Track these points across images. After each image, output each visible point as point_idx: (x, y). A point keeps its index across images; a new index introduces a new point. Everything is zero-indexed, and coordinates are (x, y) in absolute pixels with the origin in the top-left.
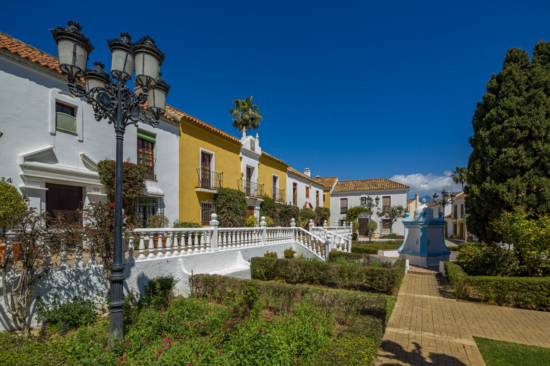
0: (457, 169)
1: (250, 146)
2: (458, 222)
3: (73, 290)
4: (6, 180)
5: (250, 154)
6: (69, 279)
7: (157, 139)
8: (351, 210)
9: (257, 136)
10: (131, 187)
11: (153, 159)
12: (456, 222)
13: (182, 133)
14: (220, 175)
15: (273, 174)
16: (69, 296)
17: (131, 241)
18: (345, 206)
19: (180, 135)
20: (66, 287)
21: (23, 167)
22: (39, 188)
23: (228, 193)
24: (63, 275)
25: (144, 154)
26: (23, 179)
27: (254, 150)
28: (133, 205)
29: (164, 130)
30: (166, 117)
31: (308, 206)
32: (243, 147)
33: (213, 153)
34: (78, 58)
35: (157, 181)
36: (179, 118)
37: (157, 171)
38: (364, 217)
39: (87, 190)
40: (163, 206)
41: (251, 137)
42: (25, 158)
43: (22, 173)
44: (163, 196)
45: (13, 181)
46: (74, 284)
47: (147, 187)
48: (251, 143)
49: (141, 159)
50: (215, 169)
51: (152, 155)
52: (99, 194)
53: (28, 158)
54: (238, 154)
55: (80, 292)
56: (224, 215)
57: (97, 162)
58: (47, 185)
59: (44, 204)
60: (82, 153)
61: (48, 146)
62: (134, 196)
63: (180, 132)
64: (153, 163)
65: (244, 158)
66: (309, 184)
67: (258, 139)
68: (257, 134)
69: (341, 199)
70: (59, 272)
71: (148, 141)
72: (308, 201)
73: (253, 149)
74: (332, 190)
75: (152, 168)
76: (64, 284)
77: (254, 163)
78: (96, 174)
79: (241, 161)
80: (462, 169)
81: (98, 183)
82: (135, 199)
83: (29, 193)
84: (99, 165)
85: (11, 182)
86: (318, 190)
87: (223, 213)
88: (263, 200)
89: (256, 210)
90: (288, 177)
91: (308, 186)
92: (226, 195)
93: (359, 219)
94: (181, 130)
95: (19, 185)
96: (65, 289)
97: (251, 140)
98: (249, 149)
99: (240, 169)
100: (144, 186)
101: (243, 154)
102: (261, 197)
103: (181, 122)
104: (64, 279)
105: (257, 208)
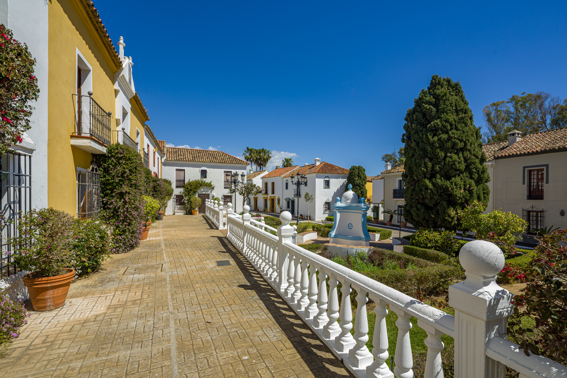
0: (248, 148)
1: (128, 74)
2: (269, 198)
5: (125, 89)
8: (190, 184)
12: (267, 197)
15: (137, 128)
18: (182, 179)
27: (131, 83)
32: (123, 72)
33: (91, 68)
38: (204, 193)
44: (32, 151)
48: (129, 71)
54: (114, 82)
65: (120, 92)
66: (155, 148)
69: (177, 170)
72: (155, 170)
73: (130, 81)
74: (165, 157)
77: (128, 106)
79: (116, 97)
80: (252, 149)
86: (158, 156)
90: (145, 134)
91: (154, 150)
93: (199, 194)
98: (128, 80)
99: (115, 112)
101: (119, 85)
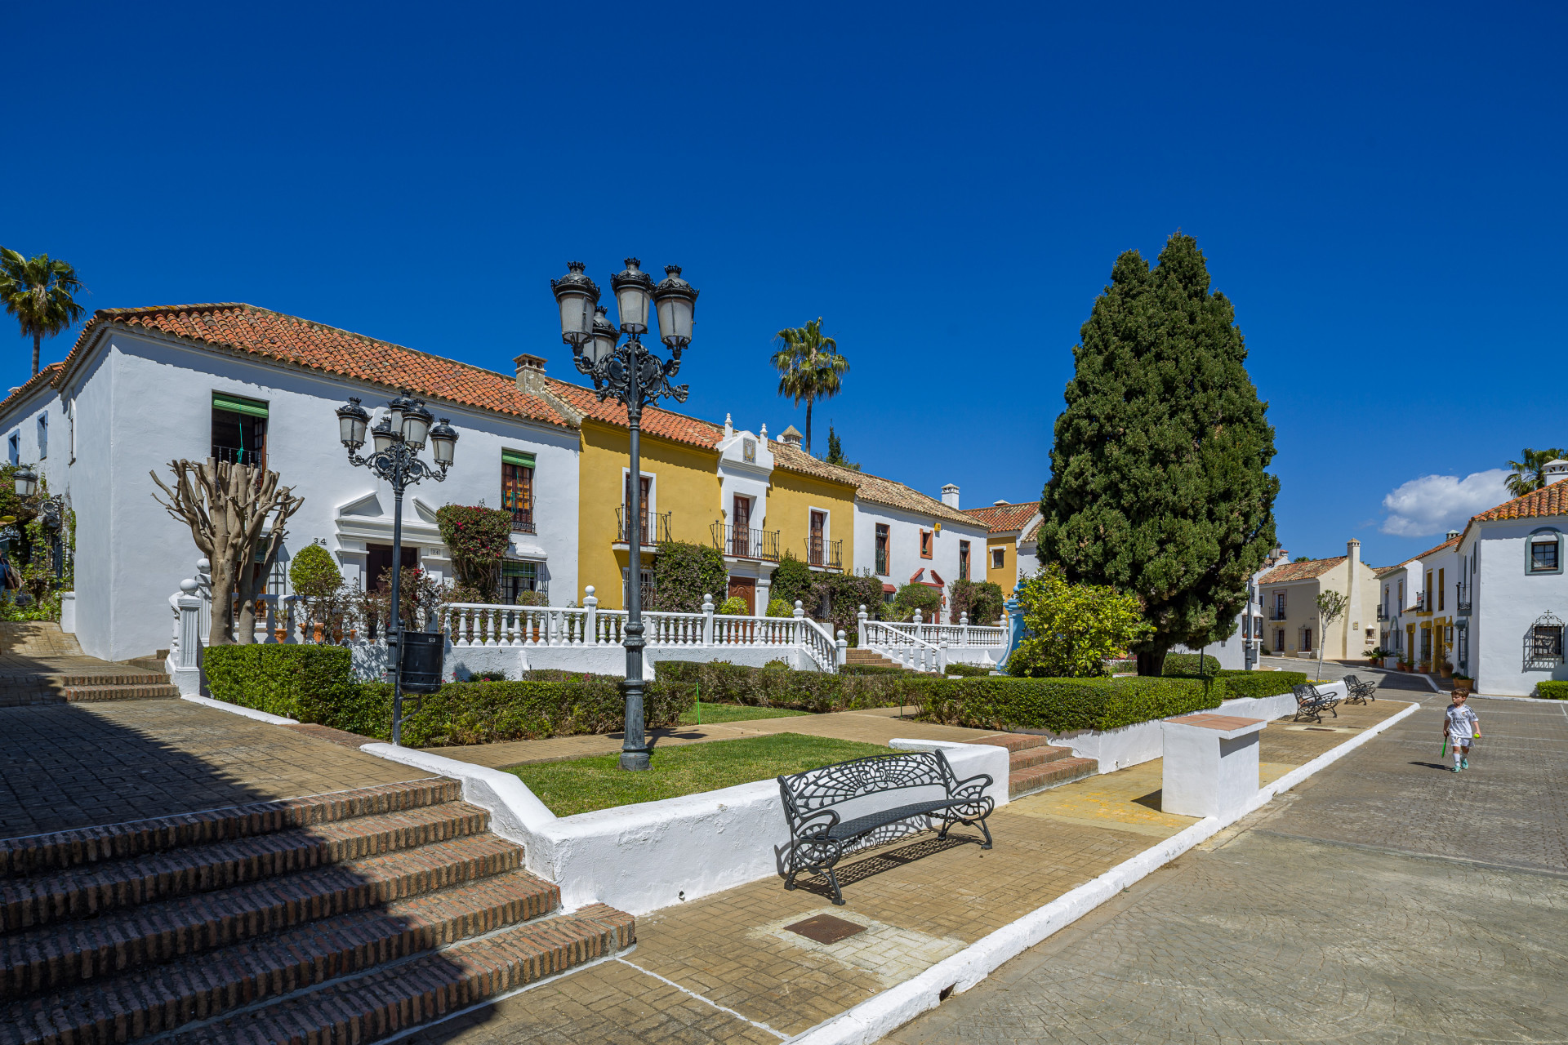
1: (741, 453)
2: (1433, 623)
3: (373, 670)
4: (319, 542)
5: (746, 469)
6: (369, 657)
7: (537, 463)
9: (764, 430)
10: (484, 546)
11: (531, 496)
12: (1429, 623)
13: (585, 445)
14: (665, 518)
15: (811, 508)
16: (369, 676)
17: (447, 619)
19: (582, 450)
20: (366, 665)
21: (340, 523)
22: (357, 551)
23: (675, 551)
24: (362, 651)
25: (515, 489)
26: (339, 539)
27: (753, 460)
28: (491, 575)
29: (551, 445)
30: (552, 422)
31: (927, 579)
32: (723, 457)
33: (653, 475)
34: (355, 433)
35: (536, 535)
36: (579, 420)
37: (537, 518)
39: (422, 553)
40: (546, 577)
41: (747, 434)
42: (341, 510)
43: (338, 531)
44: (545, 559)
45: (327, 542)
46: (374, 664)
47: (517, 546)
48: (745, 448)
49: (508, 498)
50: (657, 505)
51: (530, 490)
52: (439, 557)
53: (346, 511)
54: (714, 471)
55: (380, 674)
56: (666, 595)
57: (435, 508)
58: (369, 547)
59: (364, 574)
60: (414, 498)
61: (369, 492)
62: (489, 560)
63: (581, 443)
64: (531, 504)
65: (728, 478)
66: (934, 526)
67: (766, 435)
68: (764, 426)
70: (358, 647)
71: (523, 468)
72: (928, 566)
73: (750, 457)
74: (1022, 538)
75: (529, 512)
76: (364, 662)
77: (755, 488)
78: (435, 527)
79: (721, 485)
81: (438, 541)
82: (495, 565)
83: (345, 558)
84: (438, 514)
85: (325, 544)
86: (966, 538)
87: (665, 590)
88: (778, 566)
89: (759, 586)
90: (861, 510)
91: (927, 529)
92: (669, 556)
94: (583, 440)
95: (334, 547)
96: (364, 668)
97: (745, 440)
98: (741, 460)
99: (719, 503)
100: (510, 545)
101: (725, 471)
102: (774, 558)
103: (582, 427)
104: (363, 656)
105: (761, 581)
